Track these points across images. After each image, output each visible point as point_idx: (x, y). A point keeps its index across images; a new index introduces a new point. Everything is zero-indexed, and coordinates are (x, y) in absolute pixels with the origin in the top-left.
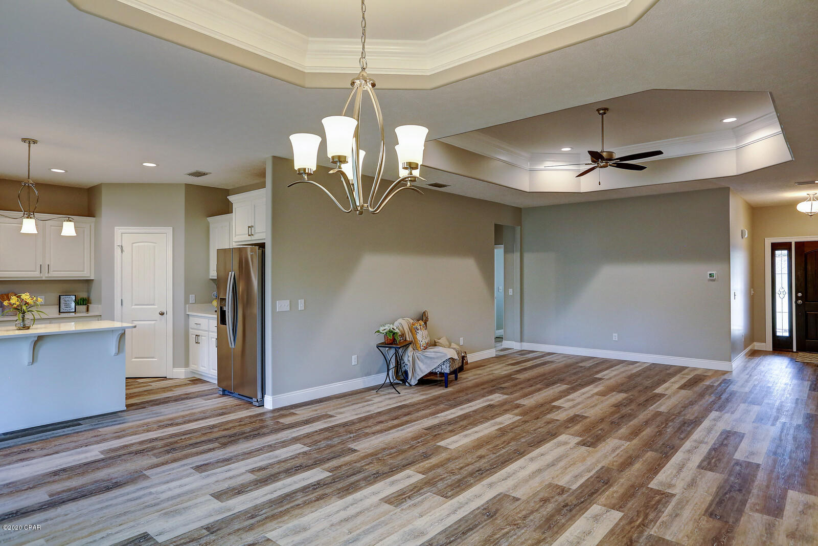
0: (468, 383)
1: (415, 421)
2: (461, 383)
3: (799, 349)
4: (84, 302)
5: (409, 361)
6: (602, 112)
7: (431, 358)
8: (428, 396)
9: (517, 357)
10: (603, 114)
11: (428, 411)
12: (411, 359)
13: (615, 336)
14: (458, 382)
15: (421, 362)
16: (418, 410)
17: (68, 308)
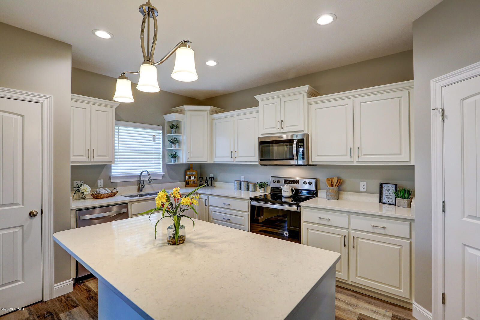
17: (389, 200)
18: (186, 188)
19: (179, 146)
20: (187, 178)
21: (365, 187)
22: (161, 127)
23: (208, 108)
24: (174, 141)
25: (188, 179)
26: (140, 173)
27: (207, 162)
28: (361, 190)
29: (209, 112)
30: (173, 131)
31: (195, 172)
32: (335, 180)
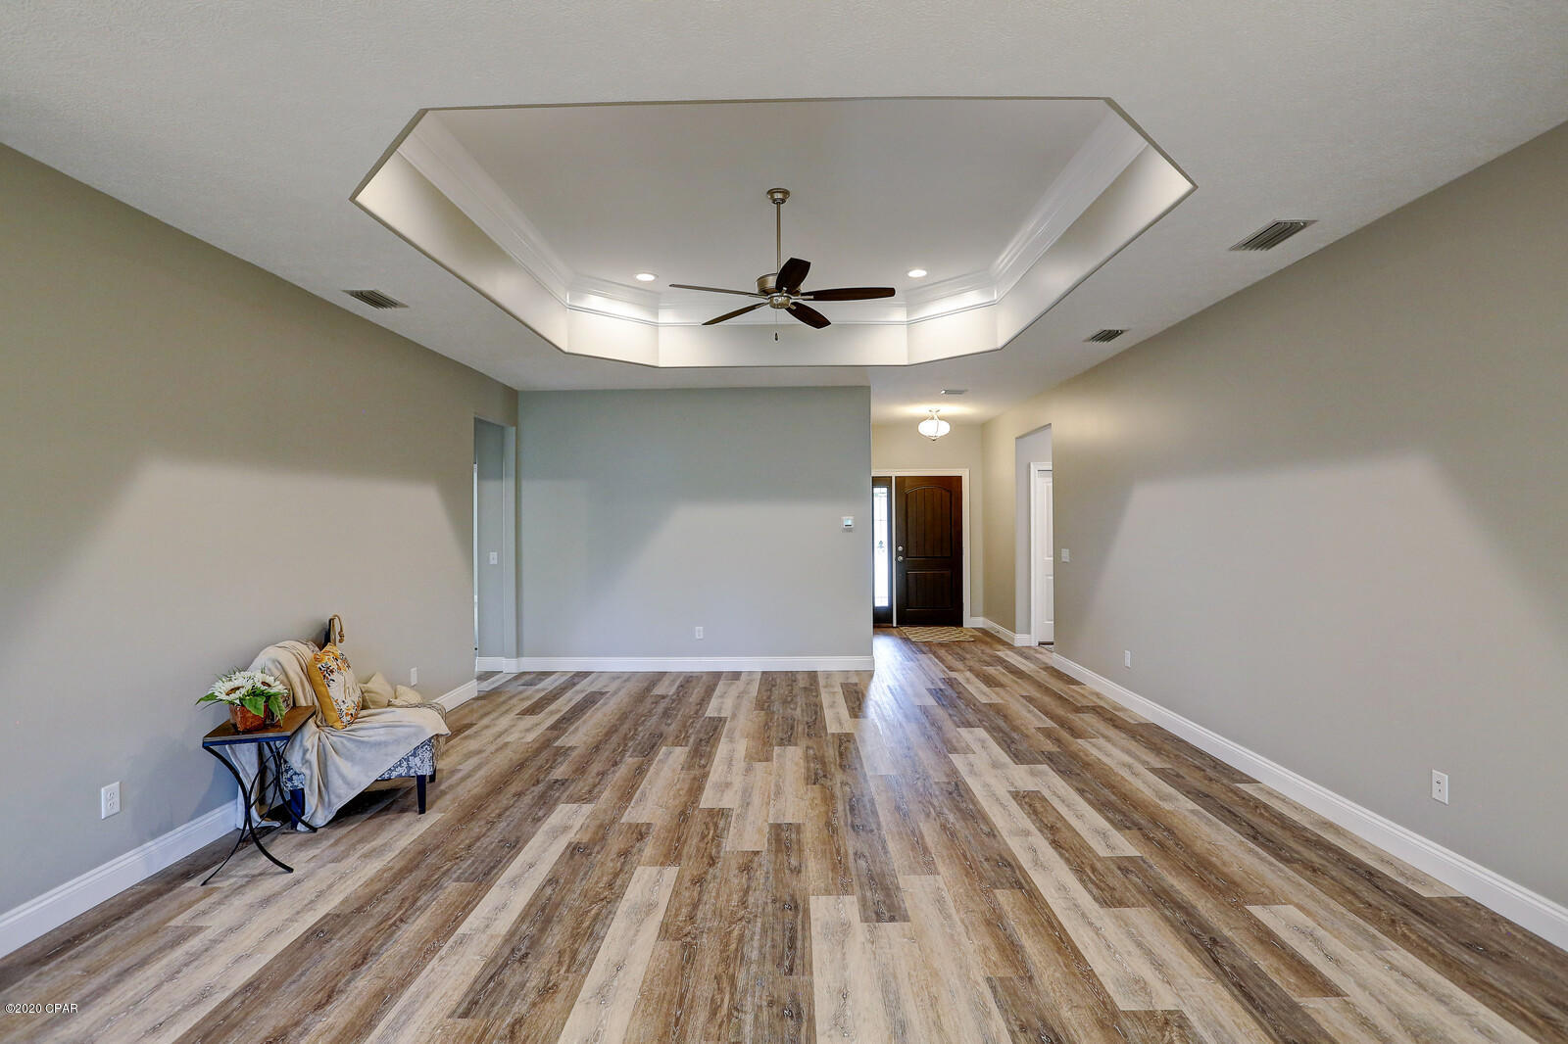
0: (470, 784)
1: (404, 983)
2: (451, 787)
3: (901, 622)
5: (306, 762)
6: (779, 196)
7: (378, 744)
8: (390, 856)
9: (524, 691)
10: (779, 203)
11: (419, 924)
12: (313, 757)
13: (699, 632)
14: (442, 787)
15: (347, 759)
16: (389, 927)
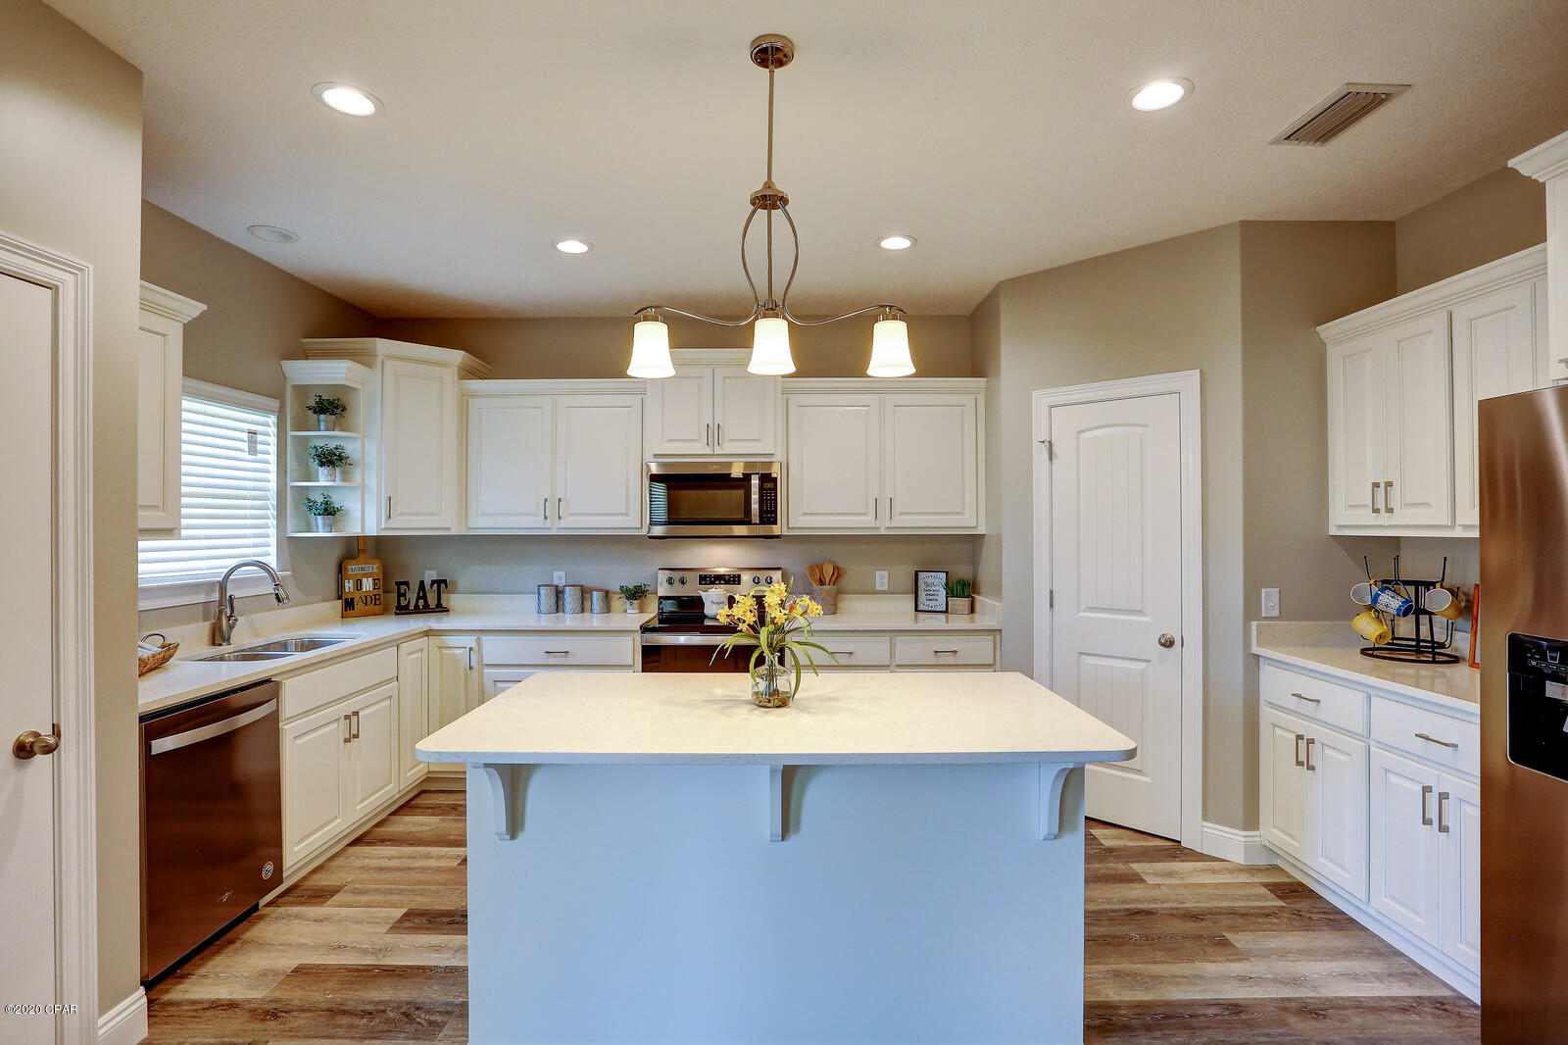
4: (964, 589)
17: (932, 603)
18: (342, 624)
19: (345, 477)
20: (349, 585)
21: (886, 580)
22: (275, 404)
23: (457, 356)
24: (332, 459)
25: (352, 590)
26: (226, 571)
27: (448, 529)
28: (878, 588)
29: (456, 369)
30: (326, 421)
31: (375, 566)
32: (828, 571)
